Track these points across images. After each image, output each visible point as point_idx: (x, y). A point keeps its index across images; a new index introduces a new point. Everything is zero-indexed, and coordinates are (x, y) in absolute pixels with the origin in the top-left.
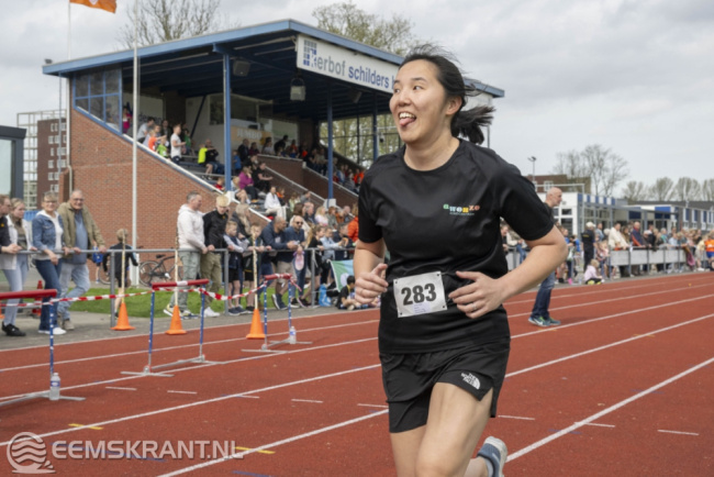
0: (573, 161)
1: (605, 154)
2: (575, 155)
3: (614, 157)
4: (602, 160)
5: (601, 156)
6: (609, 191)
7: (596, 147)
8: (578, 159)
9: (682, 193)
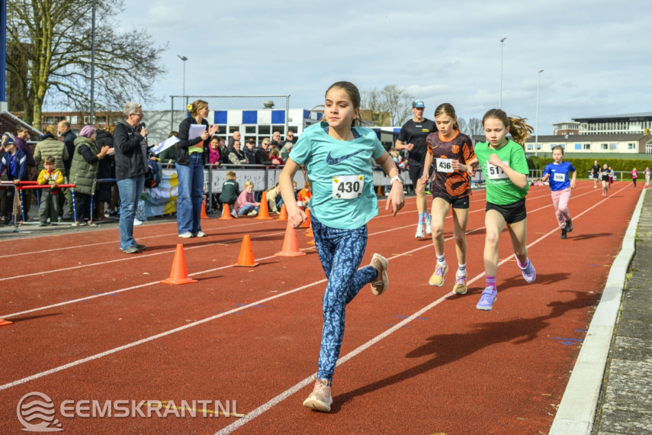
0: (374, 98)
1: (400, 93)
2: (376, 92)
3: (405, 95)
4: (397, 97)
5: (397, 95)
7: (393, 88)
8: (379, 96)
9: (473, 131)
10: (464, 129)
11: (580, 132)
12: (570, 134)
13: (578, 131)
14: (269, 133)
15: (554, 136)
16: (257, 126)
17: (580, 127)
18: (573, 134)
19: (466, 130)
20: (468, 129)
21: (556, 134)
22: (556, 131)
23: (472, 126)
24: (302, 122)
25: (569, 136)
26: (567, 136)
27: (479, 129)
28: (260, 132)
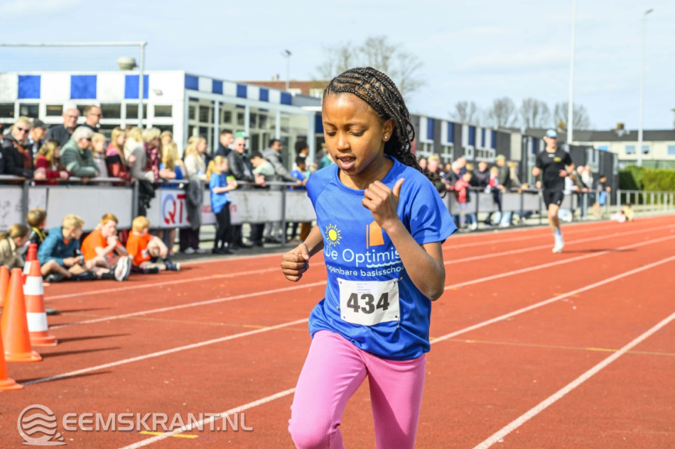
0: (347, 58)
1: (392, 50)
2: (350, 50)
3: (403, 56)
4: (386, 58)
5: (388, 54)
7: (381, 42)
8: (356, 53)
14: (119, 117)
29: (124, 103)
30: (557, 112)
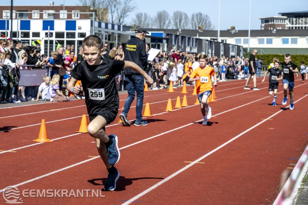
6: (122, 20)
9: (177, 23)
10: (167, 22)
11: (286, 26)
12: (278, 28)
13: (285, 25)
14: (63, 37)
15: (261, 31)
16: (54, 32)
17: (287, 21)
18: (280, 28)
19: (170, 22)
20: (172, 21)
21: (263, 29)
22: (263, 25)
23: (176, 19)
24: (89, 30)
25: (277, 30)
26: (275, 30)
27: (183, 21)
28: (57, 37)
29: (65, 32)
30: (193, 19)
